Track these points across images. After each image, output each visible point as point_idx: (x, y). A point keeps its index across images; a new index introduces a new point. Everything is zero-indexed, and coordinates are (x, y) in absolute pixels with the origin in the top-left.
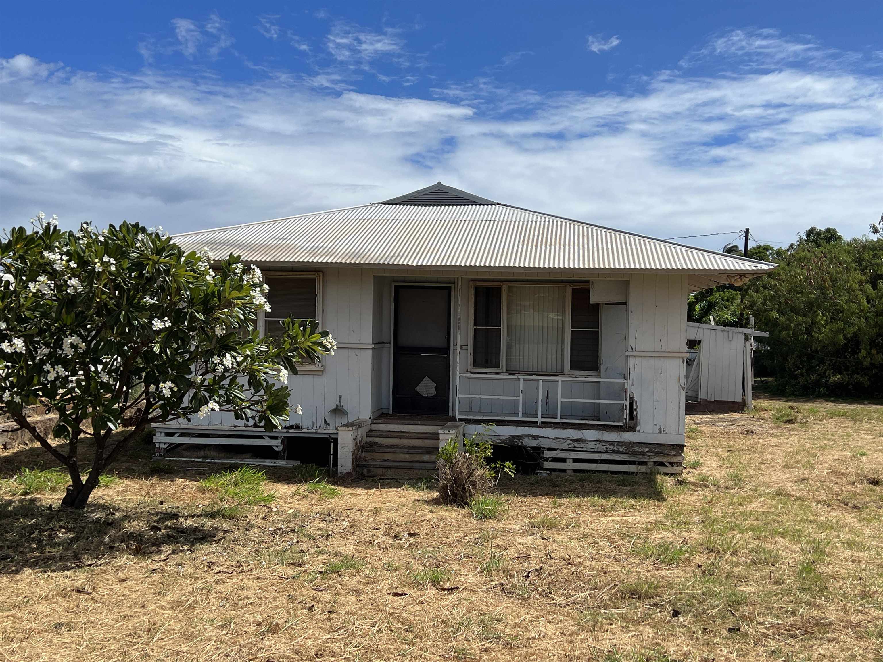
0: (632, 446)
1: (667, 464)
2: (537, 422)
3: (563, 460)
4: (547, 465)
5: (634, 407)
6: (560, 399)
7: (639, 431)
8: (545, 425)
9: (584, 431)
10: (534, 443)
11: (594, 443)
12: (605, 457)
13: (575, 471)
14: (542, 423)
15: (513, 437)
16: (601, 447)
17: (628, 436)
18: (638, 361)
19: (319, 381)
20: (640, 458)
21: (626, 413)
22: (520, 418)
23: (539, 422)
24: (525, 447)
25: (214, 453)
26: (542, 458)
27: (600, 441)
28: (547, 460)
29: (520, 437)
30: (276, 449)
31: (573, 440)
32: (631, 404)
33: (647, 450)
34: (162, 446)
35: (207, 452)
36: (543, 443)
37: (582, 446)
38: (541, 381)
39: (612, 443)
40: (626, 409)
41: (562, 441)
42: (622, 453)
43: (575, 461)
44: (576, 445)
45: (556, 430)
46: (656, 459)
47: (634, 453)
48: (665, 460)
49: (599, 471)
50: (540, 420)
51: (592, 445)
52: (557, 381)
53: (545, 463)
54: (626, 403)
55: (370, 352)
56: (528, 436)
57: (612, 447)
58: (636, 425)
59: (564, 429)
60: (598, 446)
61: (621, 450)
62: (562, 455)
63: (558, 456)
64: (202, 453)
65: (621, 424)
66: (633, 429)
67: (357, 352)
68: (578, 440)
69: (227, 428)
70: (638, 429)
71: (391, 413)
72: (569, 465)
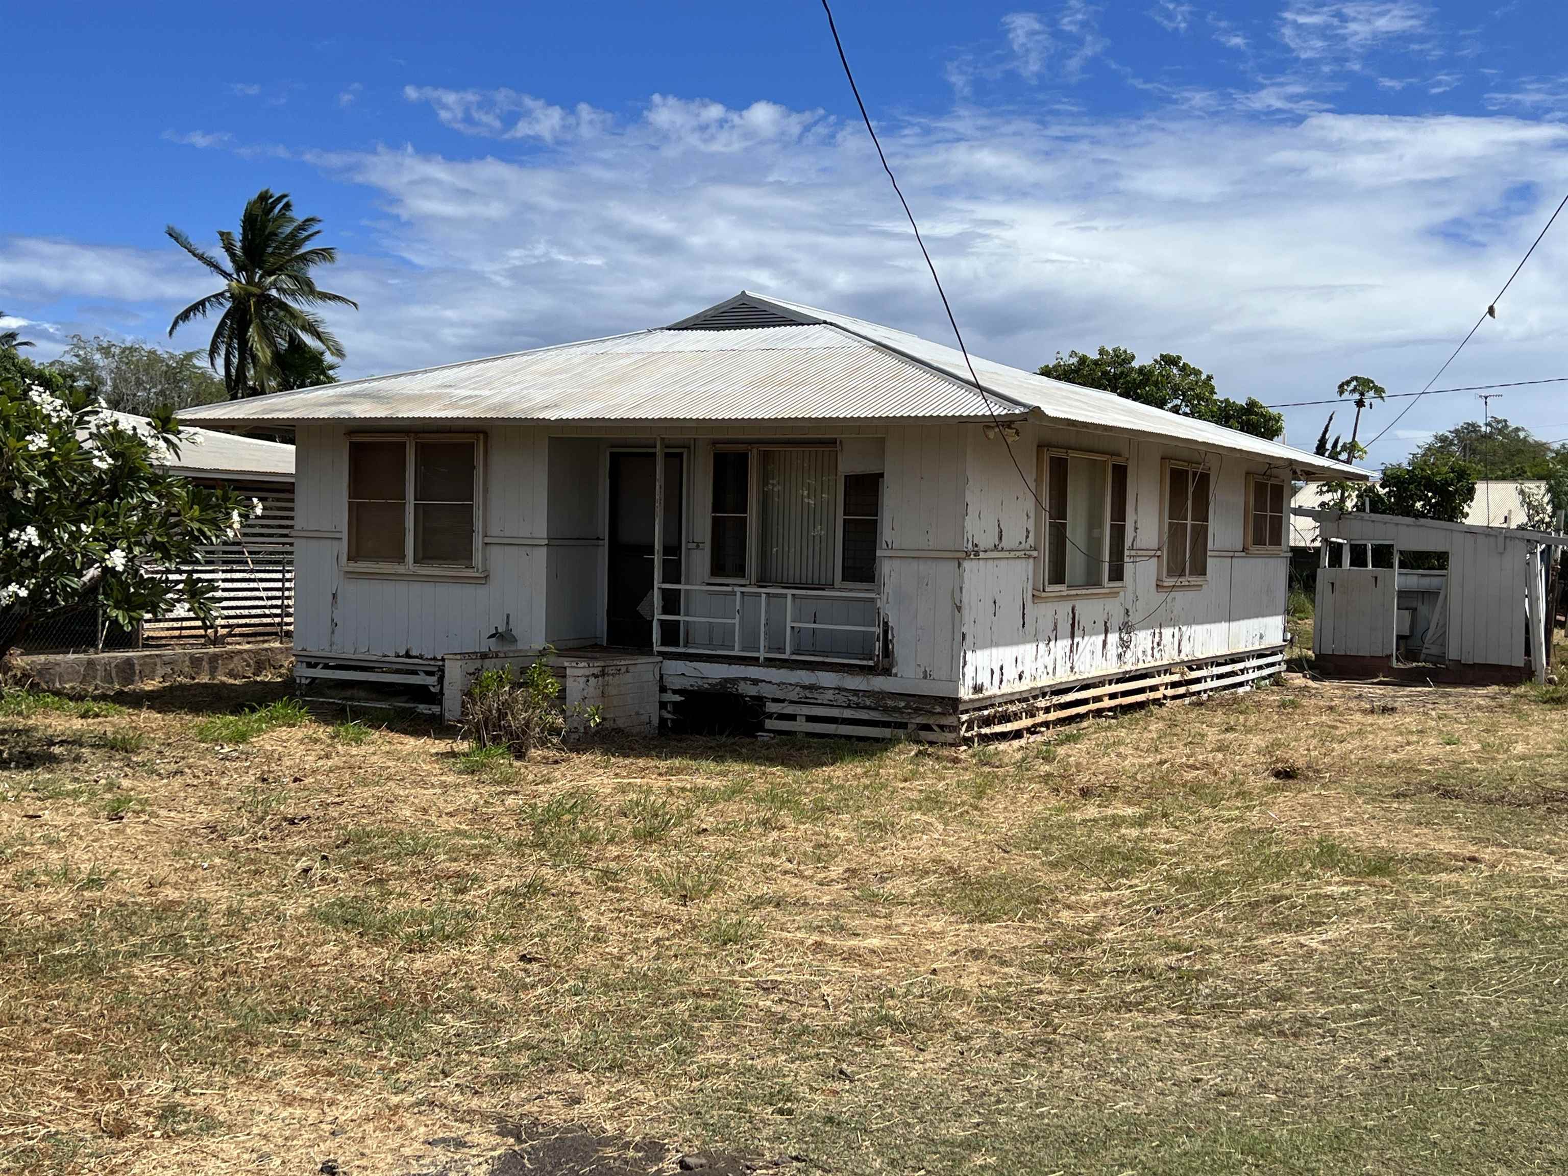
0: (883, 698)
1: (935, 728)
2: (757, 659)
3: (792, 717)
4: (770, 724)
5: (890, 637)
6: (789, 624)
7: (896, 675)
8: (770, 663)
9: (820, 674)
10: (752, 691)
11: (831, 692)
12: (848, 714)
13: (808, 734)
14: (766, 659)
15: (726, 680)
16: (841, 699)
17: (879, 683)
18: (896, 563)
19: (482, 591)
20: (896, 718)
21: (878, 646)
22: (736, 653)
23: (762, 659)
24: (742, 696)
25: (362, 694)
26: (764, 713)
27: (839, 689)
28: (770, 716)
29: (735, 681)
30: (432, 689)
31: (804, 687)
32: (886, 632)
33: (903, 704)
34: (303, 681)
35: (355, 692)
36: (766, 691)
37: (816, 696)
38: (764, 596)
39: (855, 692)
40: (878, 640)
41: (790, 688)
42: (869, 708)
43: (810, 719)
44: (809, 695)
45: (782, 671)
46: (919, 720)
47: (886, 710)
48: (931, 721)
49: (841, 736)
50: (762, 655)
51: (829, 695)
52: (785, 596)
53: (767, 721)
54: (879, 630)
55: (545, 549)
56: (745, 679)
57: (855, 699)
58: (892, 666)
59: (792, 669)
60: (838, 696)
61: (868, 703)
62: (789, 710)
63: (785, 711)
64: (349, 693)
65: (871, 663)
66: (887, 672)
67: (528, 549)
68: (812, 688)
69: (374, 658)
70: (894, 671)
71: (605, 644)
72: (801, 726)
